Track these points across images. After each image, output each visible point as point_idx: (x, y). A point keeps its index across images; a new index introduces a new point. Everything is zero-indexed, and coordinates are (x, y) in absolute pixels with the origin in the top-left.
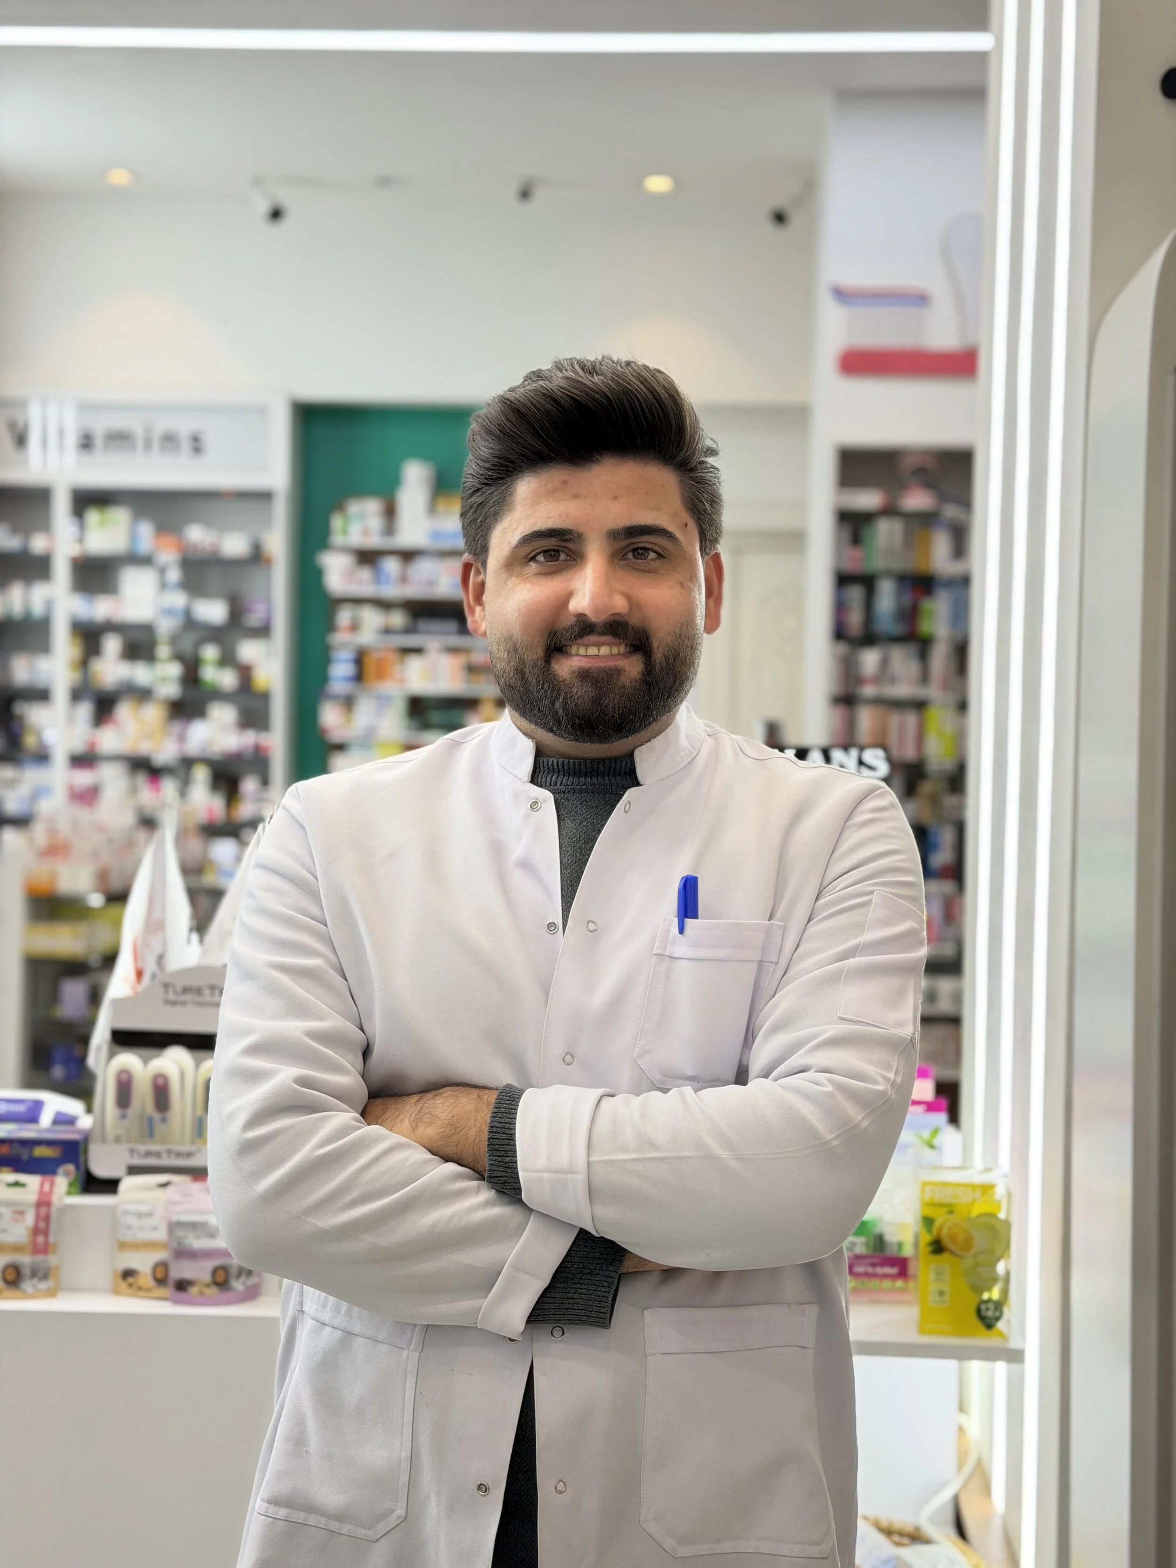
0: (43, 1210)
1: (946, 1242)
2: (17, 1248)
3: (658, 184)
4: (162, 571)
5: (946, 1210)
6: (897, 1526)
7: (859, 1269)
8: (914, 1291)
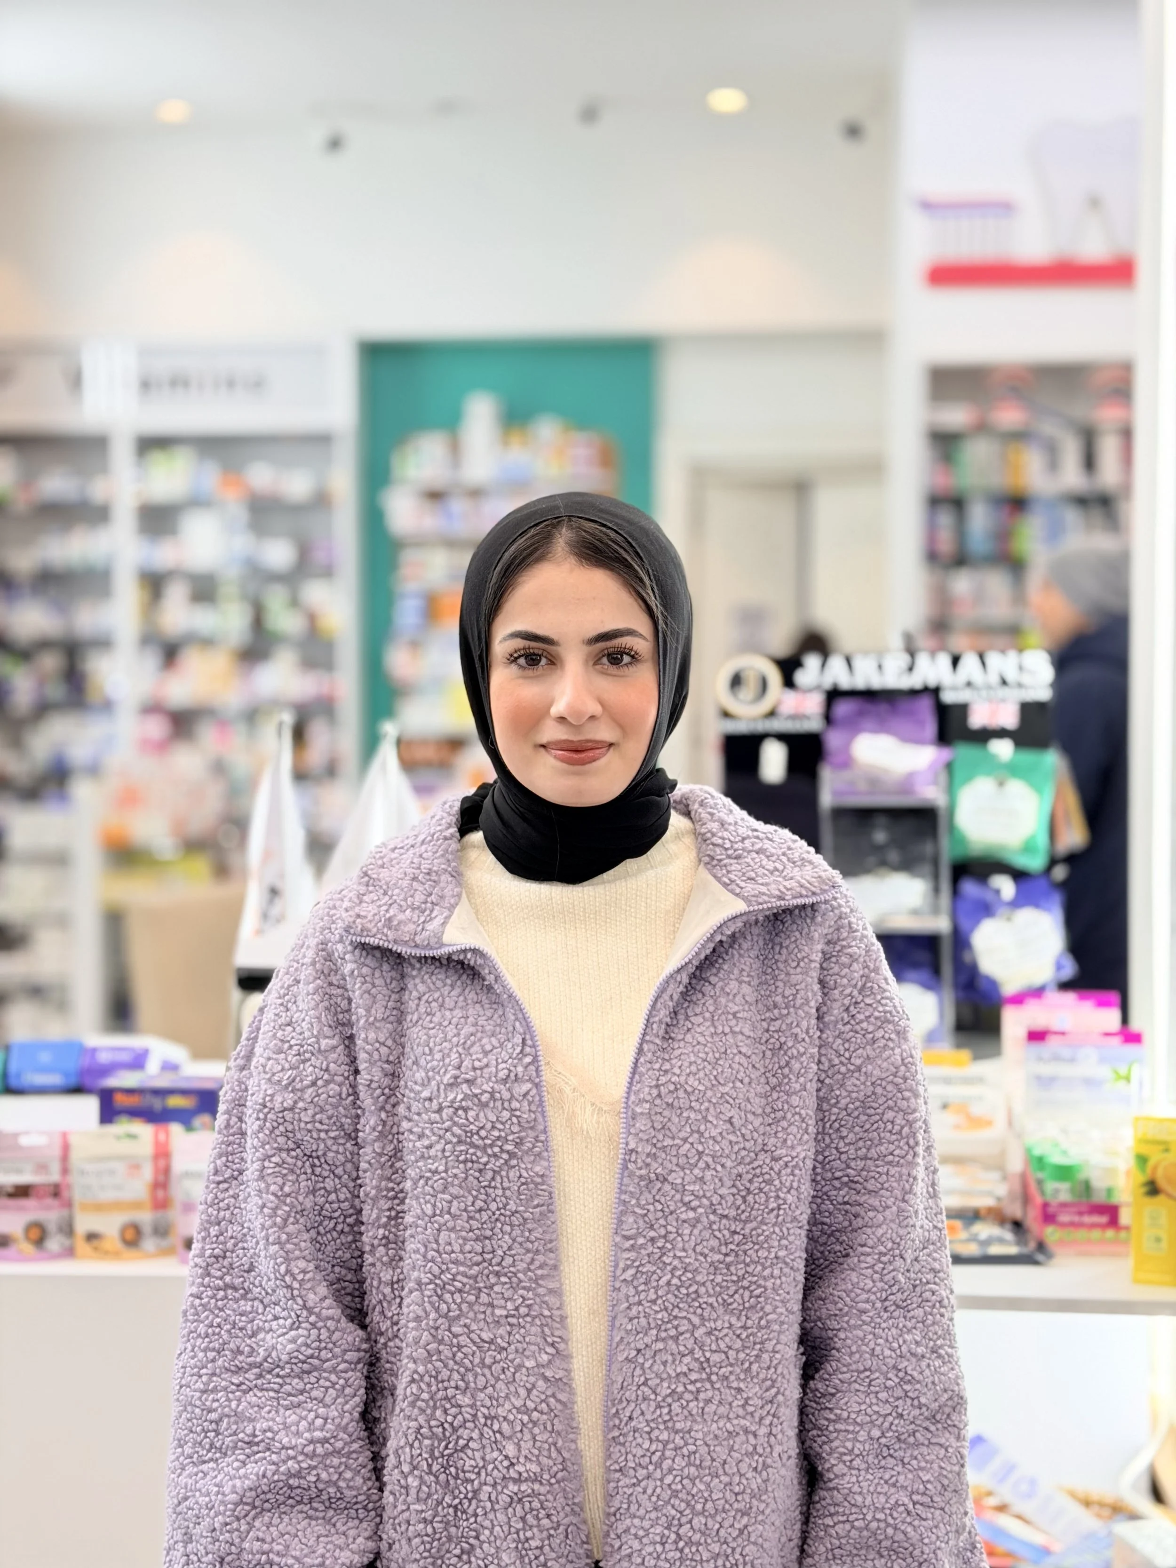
0: (162, 1163)
1: (1162, 1183)
2: (136, 1205)
3: (727, 100)
4: (224, 512)
5: (1161, 1147)
6: (1095, 1496)
7: (1064, 1218)
8: (1126, 1243)
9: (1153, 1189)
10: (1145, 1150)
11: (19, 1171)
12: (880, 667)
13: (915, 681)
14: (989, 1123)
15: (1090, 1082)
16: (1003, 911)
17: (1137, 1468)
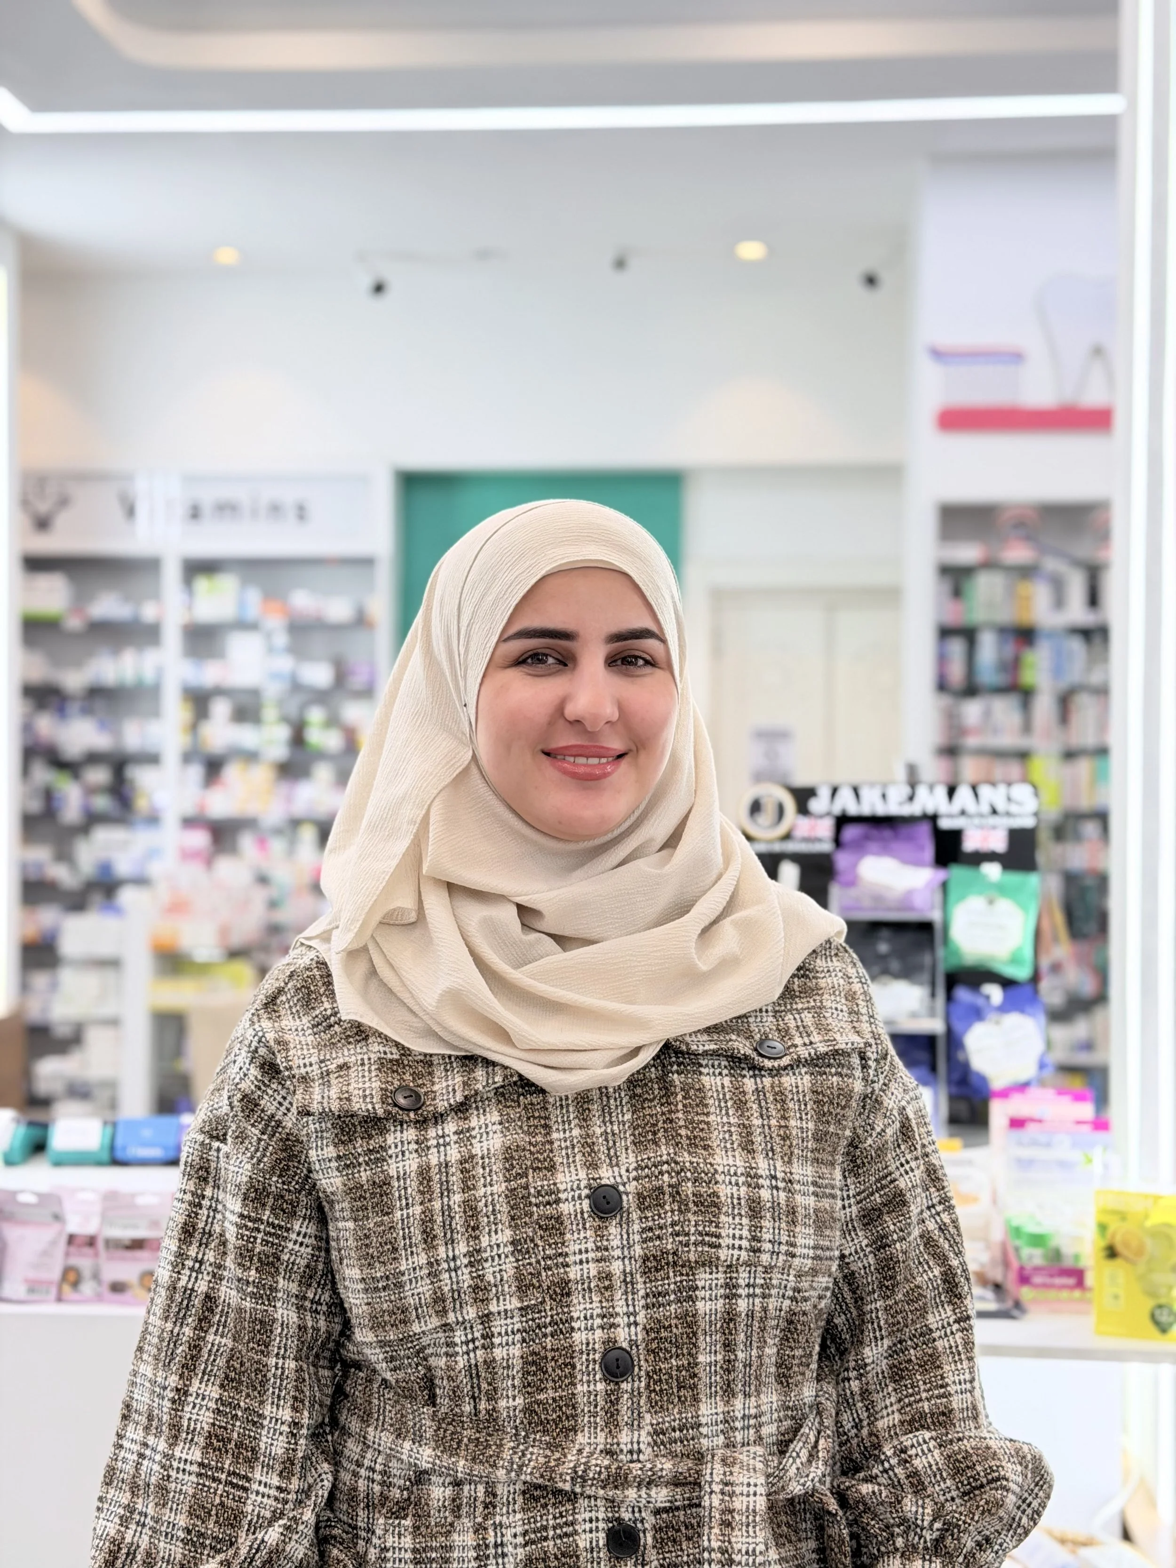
1: (1120, 1248)
3: (751, 250)
4: (268, 636)
5: (1119, 1217)
7: (1037, 1279)
8: (1089, 1302)
9: (1112, 1253)
10: (1106, 1219)
11: (135, 1227)
12: (884, 796)
13: (915, 809)
14: (975, 1200)
15: (1063, 1165)
16: (992, 1016)
17: (1111, 1511)
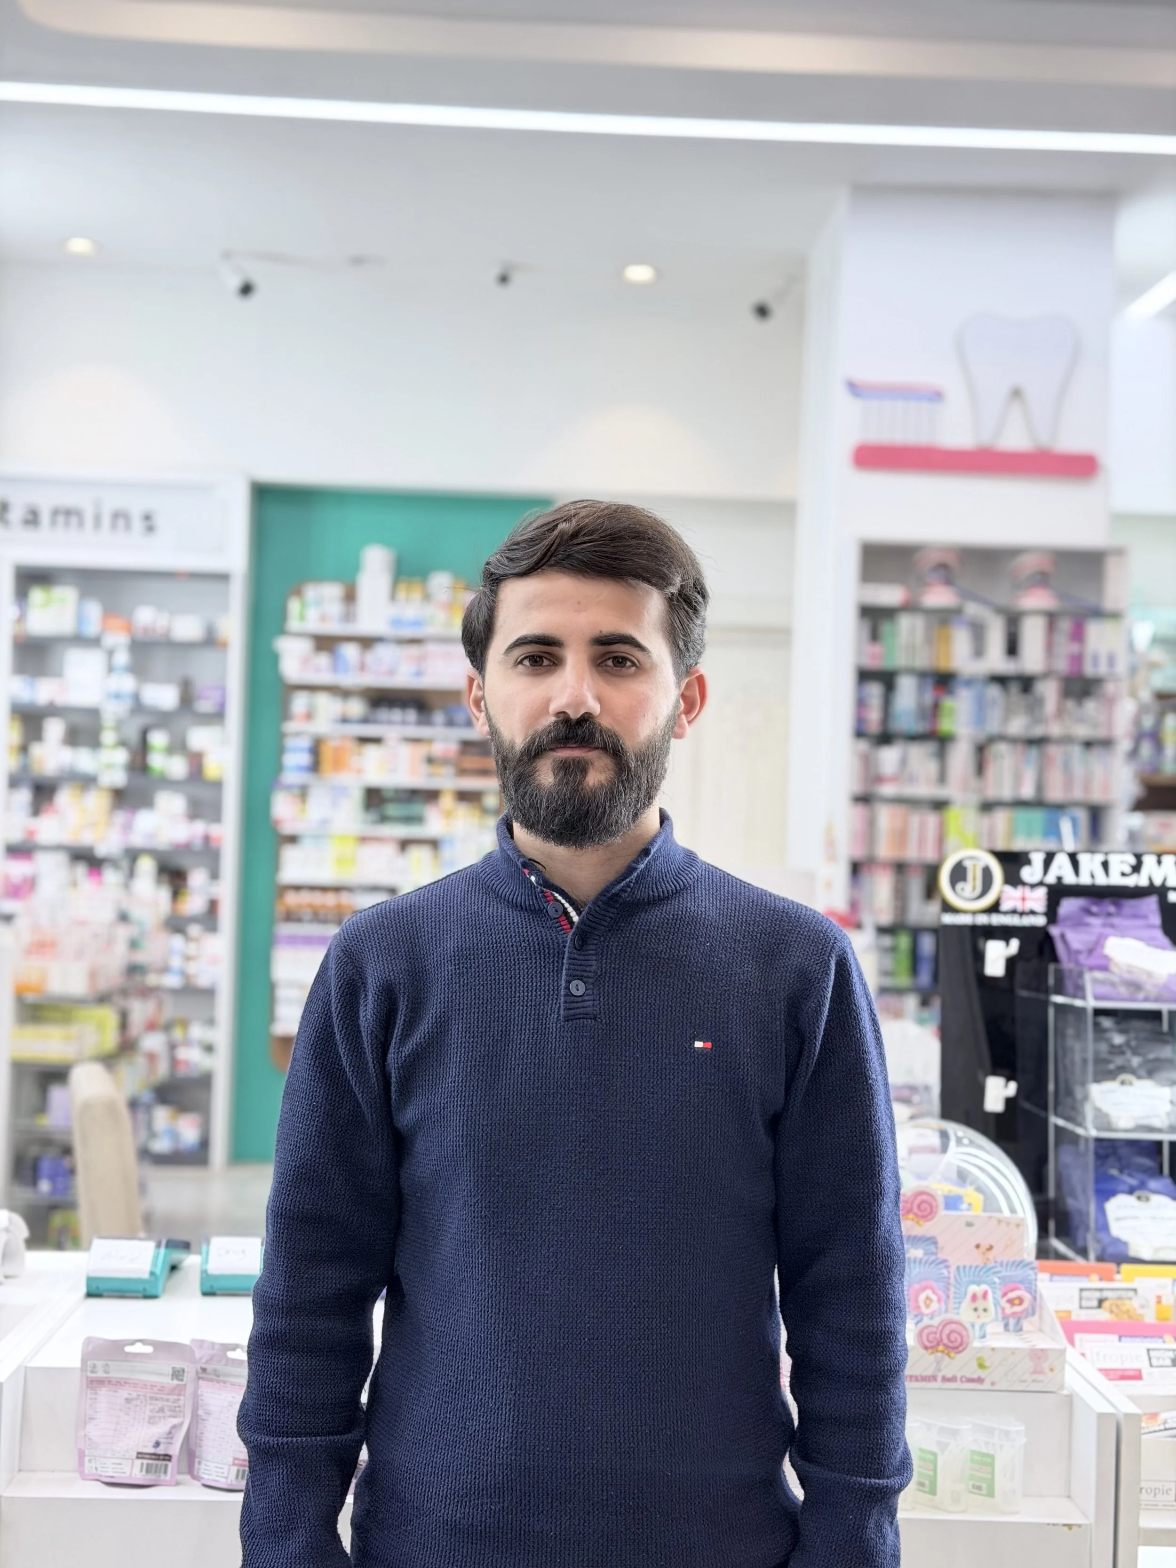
3: (639, 273)
4: (109, 653)
12: (1105, 866)
